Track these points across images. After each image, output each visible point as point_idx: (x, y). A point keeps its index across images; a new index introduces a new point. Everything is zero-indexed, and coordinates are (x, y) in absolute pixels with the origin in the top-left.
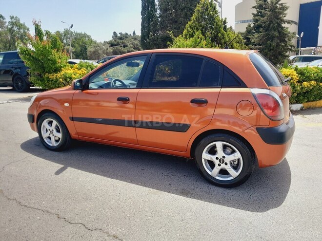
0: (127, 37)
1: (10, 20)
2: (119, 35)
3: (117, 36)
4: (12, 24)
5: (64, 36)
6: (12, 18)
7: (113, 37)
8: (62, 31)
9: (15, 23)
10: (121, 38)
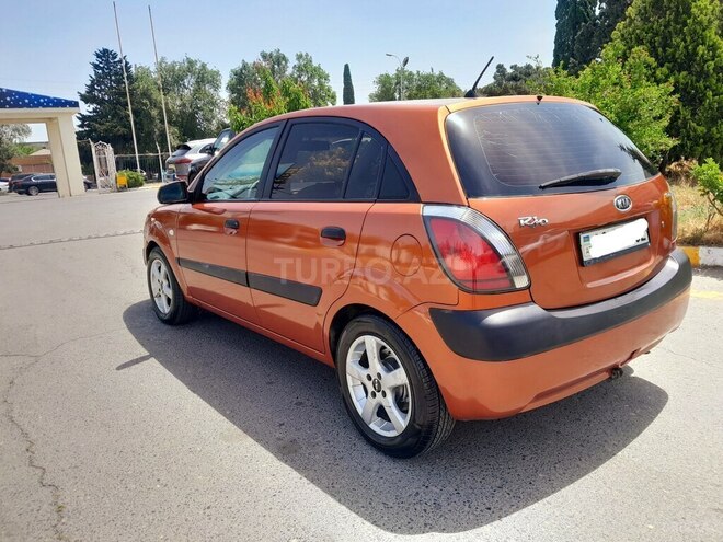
0: (529, 75)
1: (296, 63)
2: (510, 71)
3: (504, 75)
4: (300, 69)
5: (397, 84)
6: (300, 57)
7: (495, 77)
8: (392, 73)
9: (305, 66)
10: (514, 78)
